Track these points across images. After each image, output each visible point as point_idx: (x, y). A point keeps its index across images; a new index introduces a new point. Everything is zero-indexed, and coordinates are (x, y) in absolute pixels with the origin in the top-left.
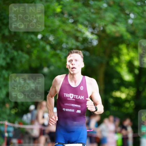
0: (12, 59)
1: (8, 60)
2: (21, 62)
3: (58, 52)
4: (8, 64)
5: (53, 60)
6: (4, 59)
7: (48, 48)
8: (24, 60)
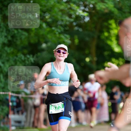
0: (13, 37)
1: (10, 38)
2: (21, 39)
3: (53, 28)
4: (9, 41)
5: (49, 36)
6: (6, 37)
7: (44, 25)
8: (23, 37)
